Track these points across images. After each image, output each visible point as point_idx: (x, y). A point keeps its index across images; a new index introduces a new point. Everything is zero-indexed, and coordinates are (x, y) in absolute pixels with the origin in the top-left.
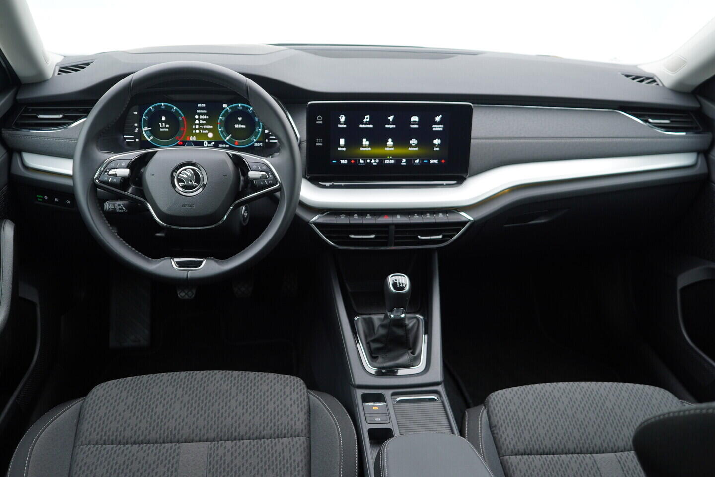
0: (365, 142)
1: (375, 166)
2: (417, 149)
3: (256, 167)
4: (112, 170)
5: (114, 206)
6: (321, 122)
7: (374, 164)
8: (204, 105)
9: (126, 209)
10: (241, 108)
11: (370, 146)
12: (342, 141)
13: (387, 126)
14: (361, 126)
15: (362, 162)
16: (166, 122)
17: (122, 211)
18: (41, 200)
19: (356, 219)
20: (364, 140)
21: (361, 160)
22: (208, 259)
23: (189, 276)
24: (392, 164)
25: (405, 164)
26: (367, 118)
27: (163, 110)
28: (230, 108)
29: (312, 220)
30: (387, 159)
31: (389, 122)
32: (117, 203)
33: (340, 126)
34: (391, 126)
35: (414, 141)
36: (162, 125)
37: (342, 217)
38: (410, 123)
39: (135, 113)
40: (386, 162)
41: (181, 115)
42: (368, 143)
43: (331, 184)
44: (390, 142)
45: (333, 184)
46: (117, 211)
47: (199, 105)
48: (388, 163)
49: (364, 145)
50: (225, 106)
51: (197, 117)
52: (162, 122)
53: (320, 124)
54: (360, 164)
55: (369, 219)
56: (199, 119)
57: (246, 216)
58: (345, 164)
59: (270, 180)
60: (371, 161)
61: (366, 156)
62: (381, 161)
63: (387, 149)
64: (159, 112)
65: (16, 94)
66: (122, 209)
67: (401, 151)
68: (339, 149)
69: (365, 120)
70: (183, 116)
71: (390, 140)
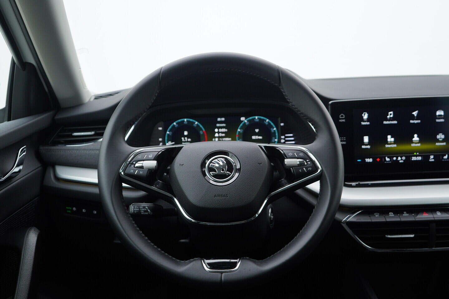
0: (390, 139)
1: (402, 163)
2: (444, 144)
3: (291, 154)
4: (139, 162)
5: (139, 208)
6: (344, 120)
7: (401, 161)
8: (223, 119)
9: (151, 211)
10: (258, 120)
11: (395, 143)
12: (366, 139)
13: (411, 121)
14: (385, 122)
15: (387, 159)
16: (188, 136)
17: (147, 213)
18: (70, 211)
19: (392, 217)
20: (389, 137)
21: (386, 158)
22: (243, 259)
23: (223, 278)
24: (419, 160)
25: (433, 160)
26: (391, 114)
27: (186, 125)
28: (248, 121)
29: (344, 220)
30: (414, 156)
31: (413, 118)
32: (142, 205)
33: (363, 123)
34: (416, 122)
35: (441, 136)
36: (185, 139)
37: (377, 216)
38: (436, 117)
39: (160, 129)
40: (412, 159)
41: (201, 129)
42: (393, 139)
43: (357, 183)
44: (416, 138)
45: (359, 183)
46: (142, 213)
47: (219, 119)
48: (415, 159)
49: (389, 142)
50: (243, 119)
51: (216, 130)
52: (185, 136)
53: (343, 122)
54: (386, 162)
55: (406, 217)
56: (219, 132)
57: (272, 219)
58: (370, 162)
59: (309, 167)
60: (397, 158)
61: (391, 154)
62: (408, 158)
63: (413, 145)
64: (182, 127)
65: (55, 115)
66: (147, 211)
67: (427, 147)
68: (363, 147)
69: (388, 117)
70: (204, 130)
71: (416, 136)
